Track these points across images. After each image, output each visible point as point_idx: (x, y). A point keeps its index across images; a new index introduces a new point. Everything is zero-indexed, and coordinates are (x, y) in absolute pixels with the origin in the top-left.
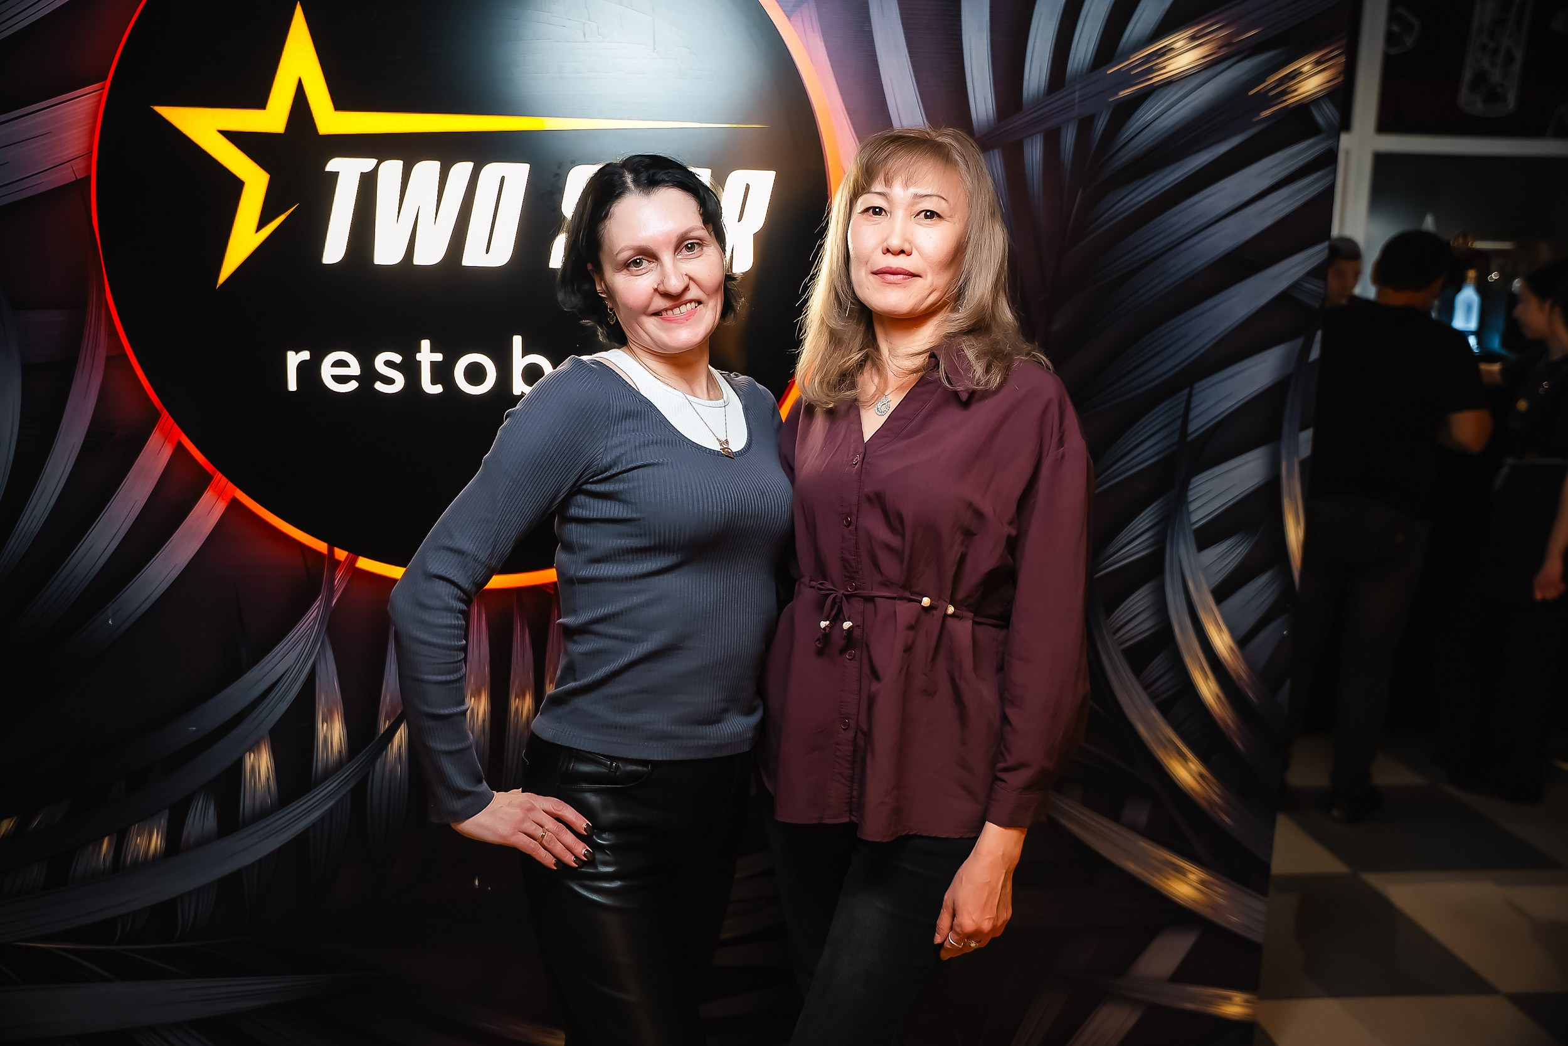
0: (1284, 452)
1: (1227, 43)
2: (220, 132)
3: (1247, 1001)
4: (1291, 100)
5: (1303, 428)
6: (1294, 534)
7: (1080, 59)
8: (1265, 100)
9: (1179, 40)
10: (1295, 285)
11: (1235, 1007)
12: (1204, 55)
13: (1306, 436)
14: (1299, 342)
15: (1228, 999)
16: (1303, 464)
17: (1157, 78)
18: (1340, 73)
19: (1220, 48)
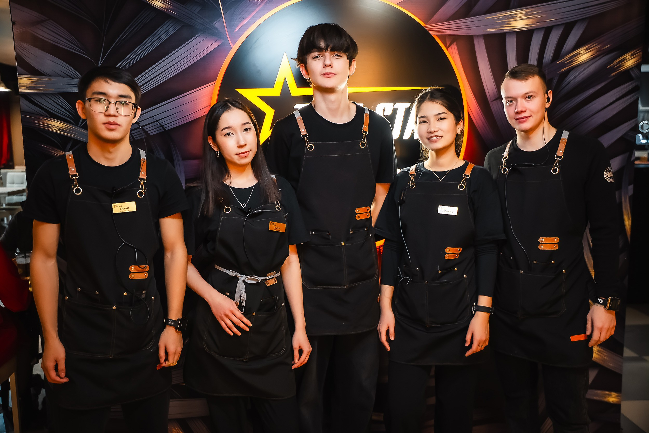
0: (623, 193)
1: (599, 50)
2: (258, 96)
3: (617, 396)
4: (622, 69)
5: (630, 184)
6: (628, 223)
7: (547, 59)
8: (613, 69)
9: (582, 50)
10: (625, 134)
11: (613, 398)
12: (592, 54)
13: (631, 187)
14: (627, 154)
15: (610, 395)
16: (630, 197)
17: (574, 64)
18: (640, 58)
19: (597, 52)
